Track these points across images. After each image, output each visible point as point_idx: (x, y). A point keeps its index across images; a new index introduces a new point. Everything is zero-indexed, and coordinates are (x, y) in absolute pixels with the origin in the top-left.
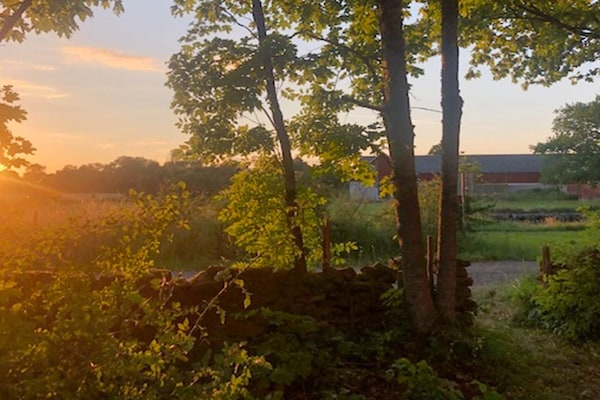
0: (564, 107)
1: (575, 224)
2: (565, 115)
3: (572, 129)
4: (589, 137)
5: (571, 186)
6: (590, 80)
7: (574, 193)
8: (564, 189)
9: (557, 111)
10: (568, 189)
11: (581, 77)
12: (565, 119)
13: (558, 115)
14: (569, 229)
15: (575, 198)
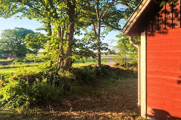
0: (5, 30)
1: (7, 66)
2: (5, 32)
3: (7, 36)
4: (12, 40)
5: (5, 54)
6: (21, 18)
7: (6, 56)
8: (3, 55)
9: (2, 31)
10: (4, 55)
11: (18, 17)
12: (5, 33)
13: (3, 32)
14: (5, 68)
15: (6, 58)
